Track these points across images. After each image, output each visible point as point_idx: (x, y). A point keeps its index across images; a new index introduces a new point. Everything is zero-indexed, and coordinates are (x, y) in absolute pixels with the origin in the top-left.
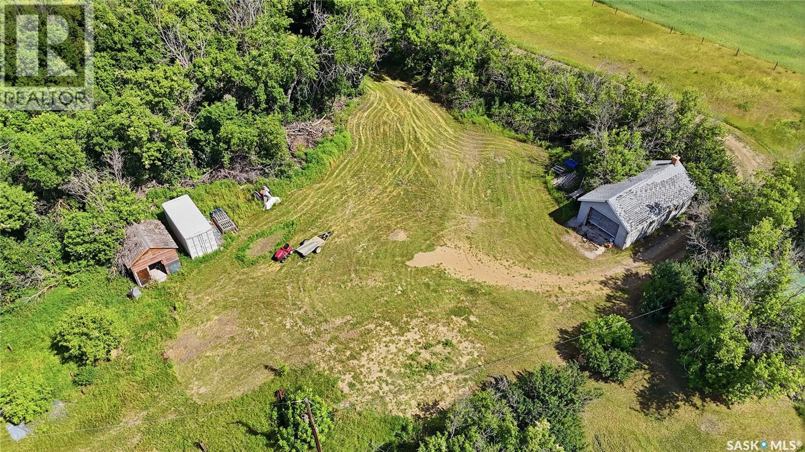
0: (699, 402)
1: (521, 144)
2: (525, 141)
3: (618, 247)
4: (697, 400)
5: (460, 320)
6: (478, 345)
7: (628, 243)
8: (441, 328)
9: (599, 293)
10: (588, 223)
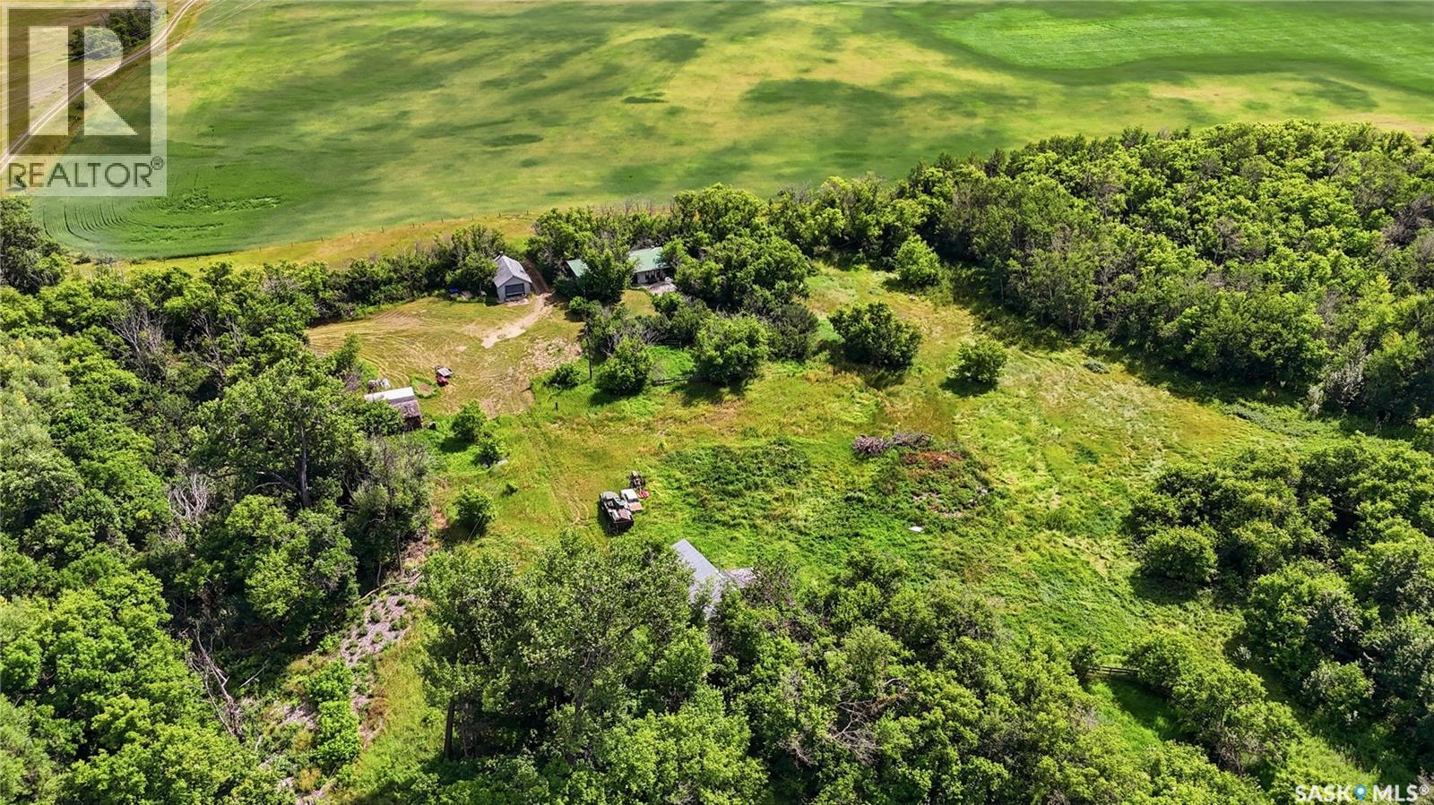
3: (530, 294)
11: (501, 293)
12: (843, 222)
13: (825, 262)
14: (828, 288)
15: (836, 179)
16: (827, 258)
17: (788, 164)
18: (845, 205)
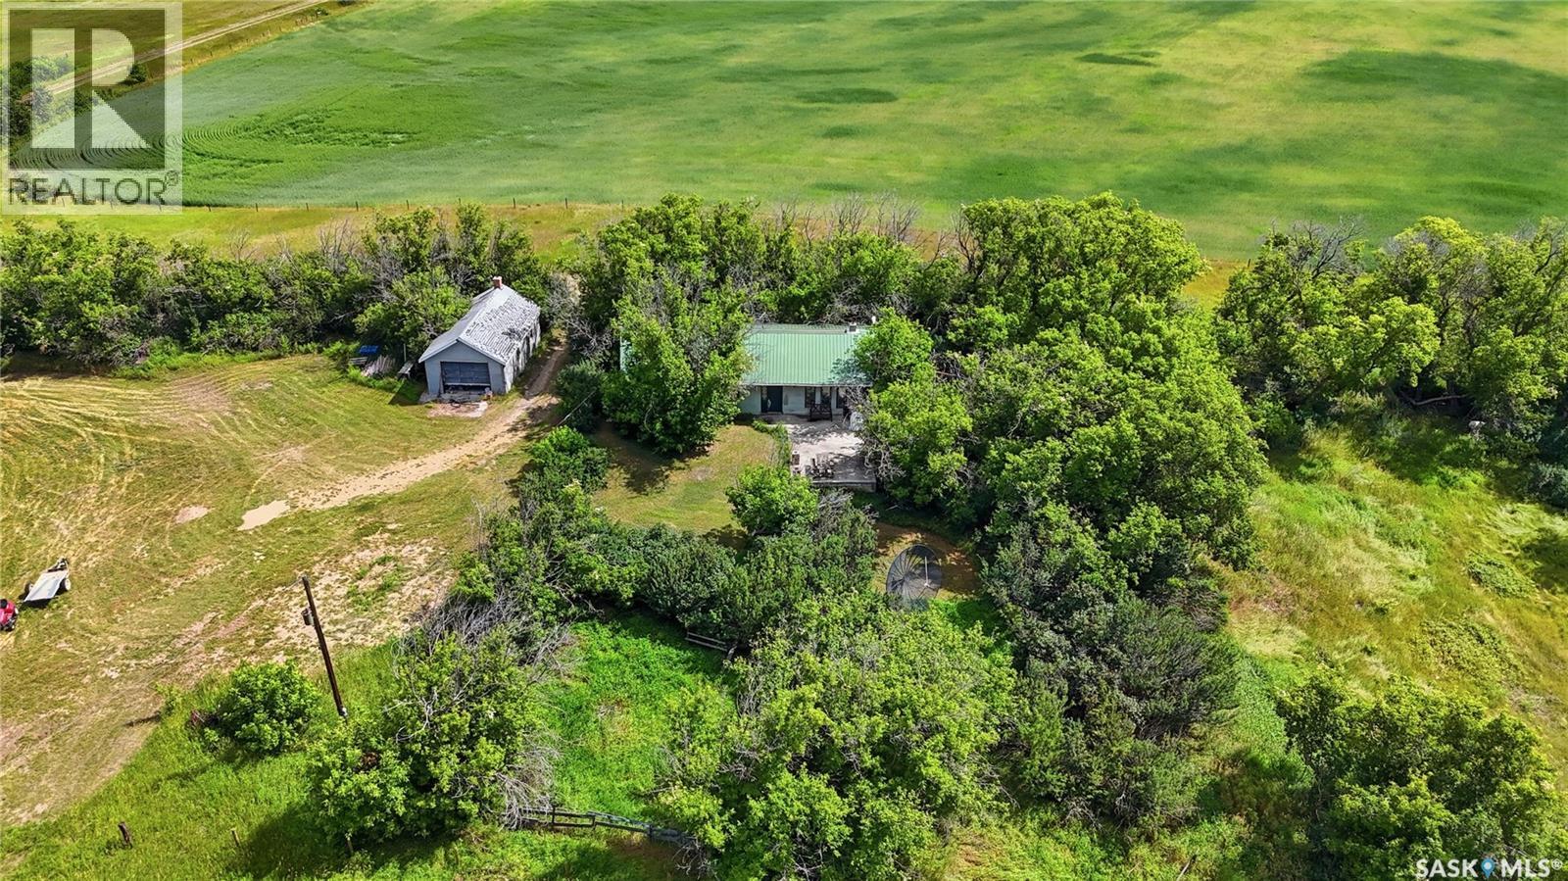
0: (682, 465)
1: (277, 361)
2: (279, 357)
3: (501, 394)
4: (677, 464)
5: (377, 536)
6: (424, 541)
7: (509, 386)
8: (360, 555)
9: (517, 438)
10: (446, 388)
11: (433, 374)
12: (1432, 345)
13: (1358, 440)
14: (1333, 531)
15: (1444, 224)
16: (1365, 431)
17: (1351, 190)
18: (1453, 297)
